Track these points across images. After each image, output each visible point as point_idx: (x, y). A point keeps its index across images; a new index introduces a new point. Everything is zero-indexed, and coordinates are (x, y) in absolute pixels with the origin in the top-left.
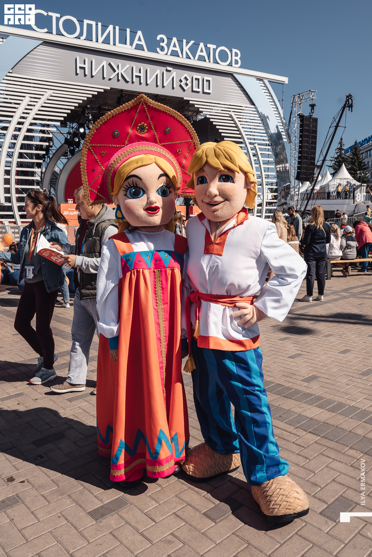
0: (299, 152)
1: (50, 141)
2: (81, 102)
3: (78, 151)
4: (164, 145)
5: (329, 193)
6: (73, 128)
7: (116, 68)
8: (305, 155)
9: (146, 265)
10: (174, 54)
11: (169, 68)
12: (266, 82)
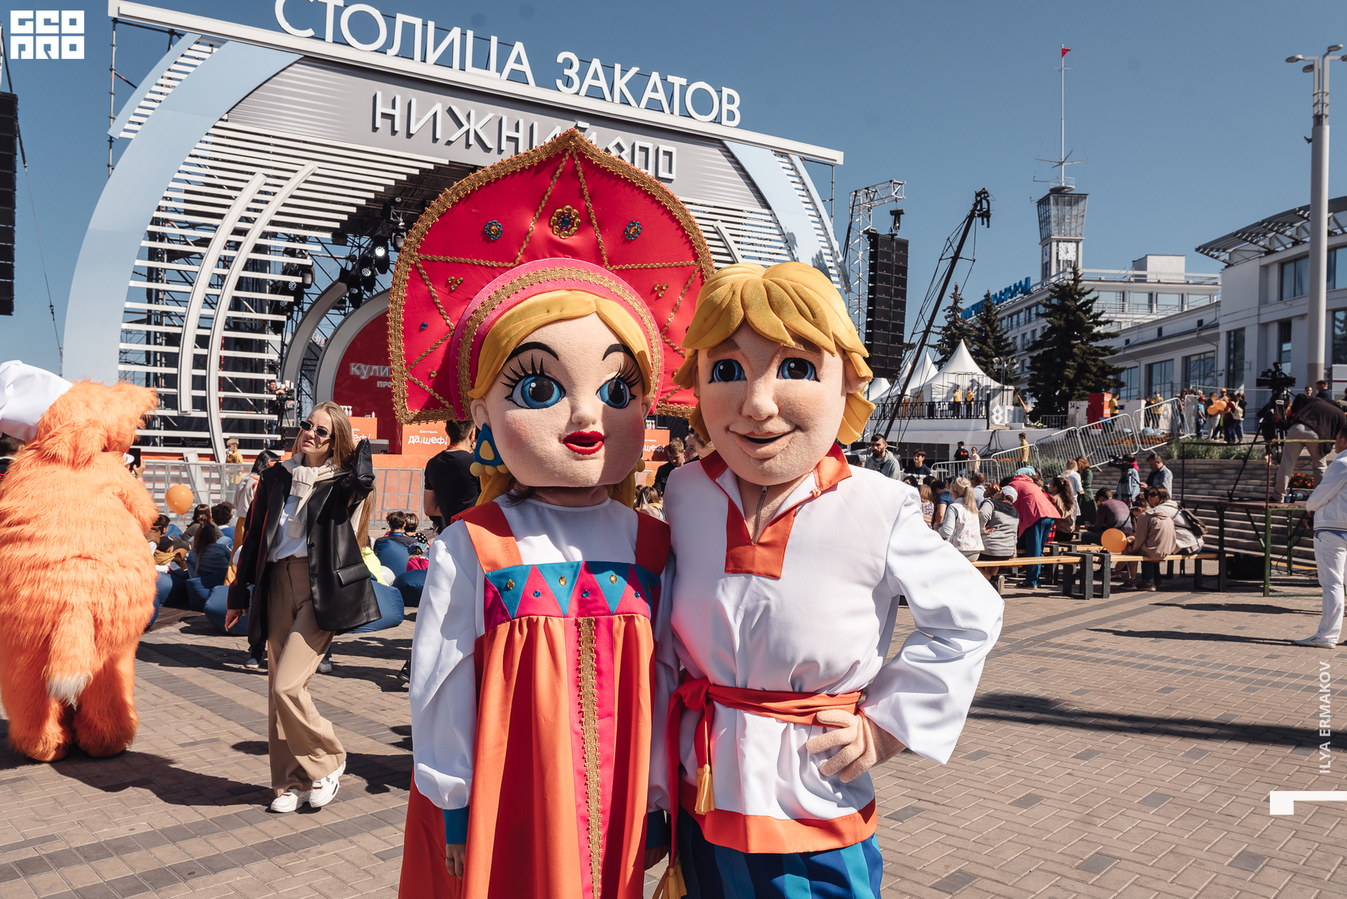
0: (867, 314)
1: (305, 275)
2: (382, 189)
3: (370, 299)
4: (621, 270)
5: (932, 405)
6: (360, 247)
7: (463, 119)
8: (882, 319)
9: (556, 604)
10: (595, 93)
11: (581, 124)
12: (796, 159)
